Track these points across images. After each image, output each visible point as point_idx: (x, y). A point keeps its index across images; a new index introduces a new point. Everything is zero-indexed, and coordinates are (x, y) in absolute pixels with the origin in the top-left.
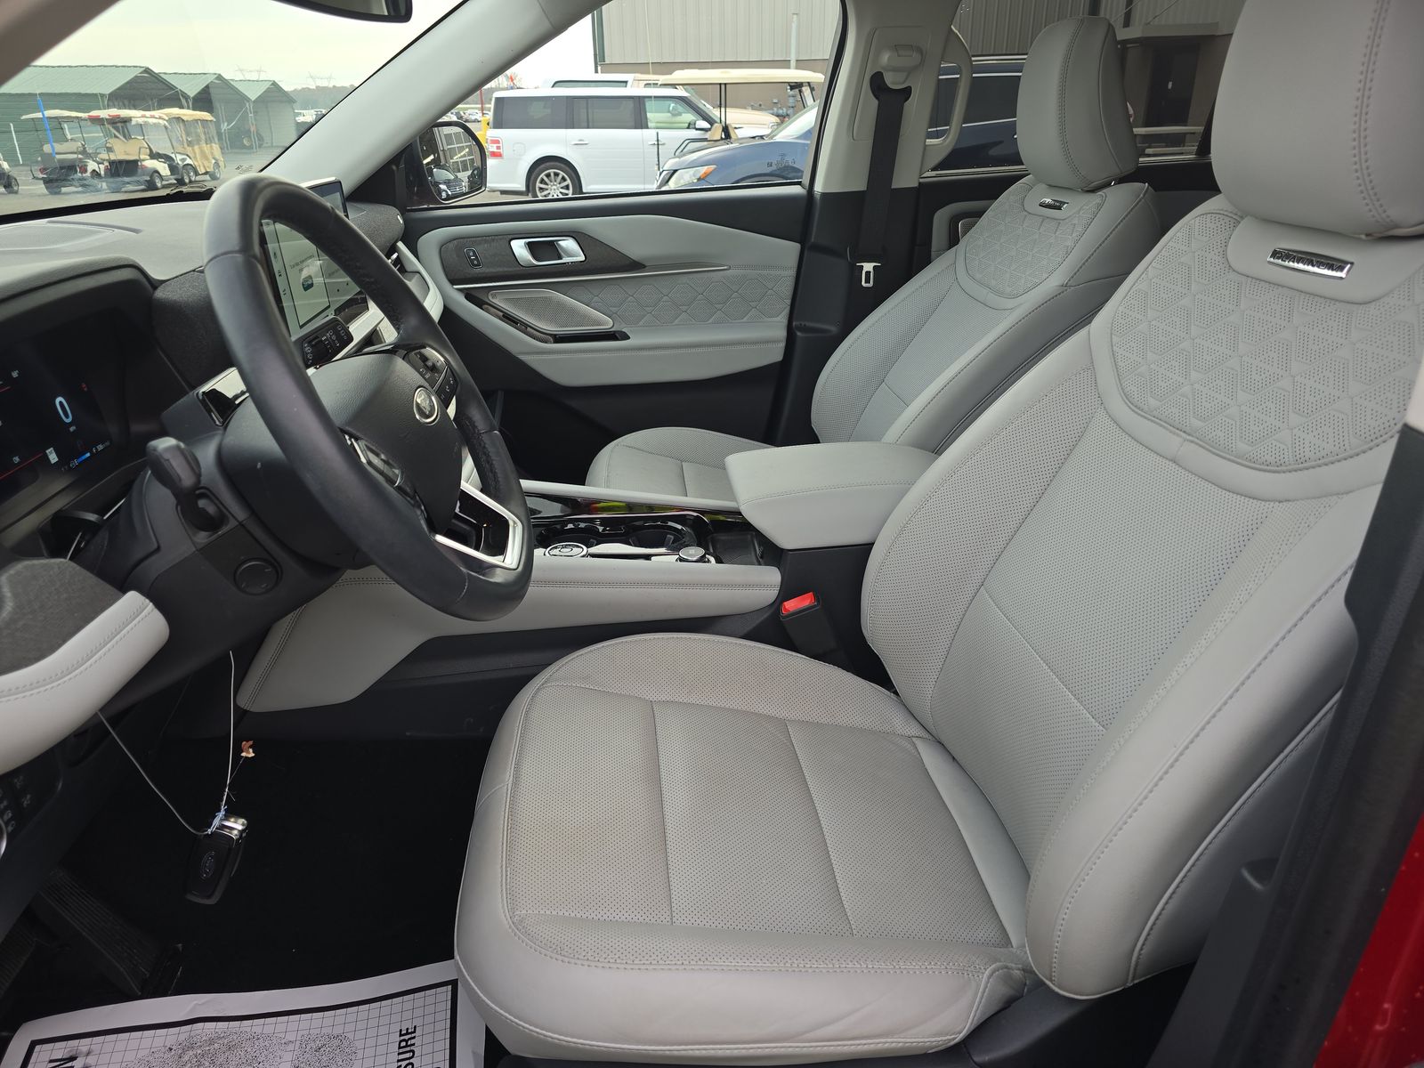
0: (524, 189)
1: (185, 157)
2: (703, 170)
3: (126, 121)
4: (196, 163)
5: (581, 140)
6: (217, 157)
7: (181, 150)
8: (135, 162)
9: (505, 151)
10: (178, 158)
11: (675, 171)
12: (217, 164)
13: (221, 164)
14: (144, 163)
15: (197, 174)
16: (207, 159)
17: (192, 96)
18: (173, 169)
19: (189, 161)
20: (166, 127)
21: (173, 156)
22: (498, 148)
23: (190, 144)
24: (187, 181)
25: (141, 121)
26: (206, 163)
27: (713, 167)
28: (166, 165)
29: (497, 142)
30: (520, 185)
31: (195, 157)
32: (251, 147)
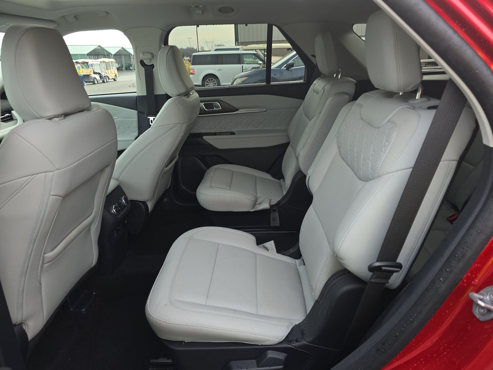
0: (201, 84)
1: (105, 73)
2: (244, 79)
3: (87, 63)
4: (109, 76)
5: (220, 68)
6: (116, 73)
7: (104, 71)
8: (89, 75)
9: (196, 72)
10: (103, 74)
11: (236, 79)
12: (116, 76)
13: (117, 76)
14: (91, 75)
15: (109, 79)
16: (113, 74)
17: (113, 54)
18: (101, 77)
19: (106, 75)
20: (99, 64)
21: (101, 73)
22: (193, 71)
23: (107, 69)
24: (105, 81)
25: (92, 63)
26: (112, 76)
27: (247, 78)
28: (99, 76)
29: (193, 69)
30: (200, 83)
31: (109, 73)
32: (132, 70)
